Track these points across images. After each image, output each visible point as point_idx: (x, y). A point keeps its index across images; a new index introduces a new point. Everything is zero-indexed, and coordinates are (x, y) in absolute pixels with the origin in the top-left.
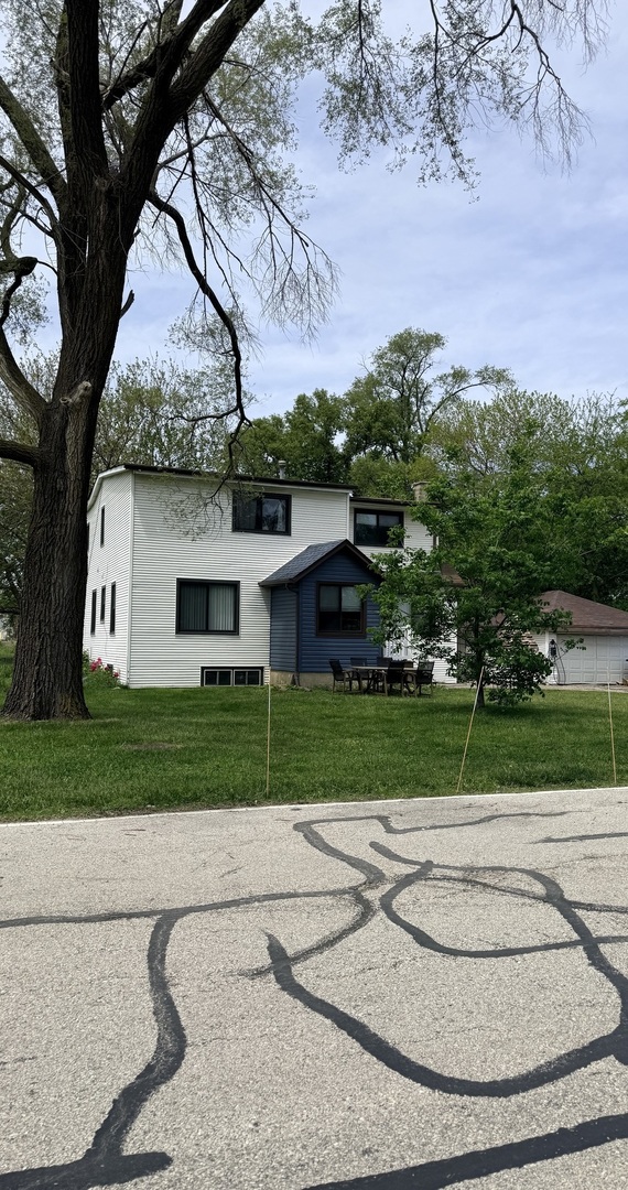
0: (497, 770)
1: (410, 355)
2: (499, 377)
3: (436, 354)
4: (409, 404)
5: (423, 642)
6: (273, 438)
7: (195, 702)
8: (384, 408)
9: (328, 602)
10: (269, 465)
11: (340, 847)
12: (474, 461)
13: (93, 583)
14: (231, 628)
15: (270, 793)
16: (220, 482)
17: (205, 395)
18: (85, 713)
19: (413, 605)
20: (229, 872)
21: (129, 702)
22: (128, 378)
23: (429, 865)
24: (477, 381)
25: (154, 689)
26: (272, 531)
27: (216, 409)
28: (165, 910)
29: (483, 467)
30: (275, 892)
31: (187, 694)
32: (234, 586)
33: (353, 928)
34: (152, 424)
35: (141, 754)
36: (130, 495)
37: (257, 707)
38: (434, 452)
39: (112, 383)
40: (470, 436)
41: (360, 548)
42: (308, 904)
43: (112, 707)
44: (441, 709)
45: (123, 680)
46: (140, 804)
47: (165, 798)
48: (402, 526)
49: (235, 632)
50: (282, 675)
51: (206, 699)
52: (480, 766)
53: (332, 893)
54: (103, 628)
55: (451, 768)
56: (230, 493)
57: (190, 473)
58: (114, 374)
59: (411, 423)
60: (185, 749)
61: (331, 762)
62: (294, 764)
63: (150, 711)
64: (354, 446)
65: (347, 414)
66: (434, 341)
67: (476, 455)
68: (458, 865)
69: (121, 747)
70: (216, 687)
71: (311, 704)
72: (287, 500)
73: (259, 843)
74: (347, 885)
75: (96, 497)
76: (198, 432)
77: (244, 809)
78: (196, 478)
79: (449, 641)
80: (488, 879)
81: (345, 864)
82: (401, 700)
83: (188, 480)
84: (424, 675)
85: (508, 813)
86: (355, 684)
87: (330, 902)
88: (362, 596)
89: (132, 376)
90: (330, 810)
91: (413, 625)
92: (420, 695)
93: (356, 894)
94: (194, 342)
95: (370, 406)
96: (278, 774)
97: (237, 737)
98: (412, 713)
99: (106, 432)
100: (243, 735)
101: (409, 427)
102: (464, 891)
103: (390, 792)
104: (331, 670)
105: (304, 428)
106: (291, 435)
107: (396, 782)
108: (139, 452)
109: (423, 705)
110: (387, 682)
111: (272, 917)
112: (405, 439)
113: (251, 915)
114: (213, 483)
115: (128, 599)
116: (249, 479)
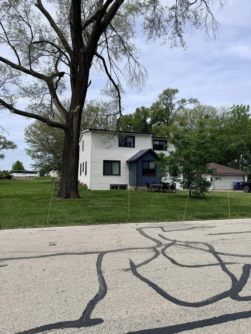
0: (195, 214)
1: (169, 96)
2: (195, 101)
3: (176, 95)
4: (168, 110)
5: (173, 177)
6: (130, 120)
7: (109, 194)
8: (161, 111)
9: (145, 166)
10: (129, 128)
11: (150, 235)
12: (188, 125)
13: (81, 161)
15: (130, 220)
16: (115, 133)
17: (110, 108)
18: (79, 197)
19: (170, 167)
20: (119, 242)
21: (91, 194)
22: (90, 104)
23: (175, 241)
24: (189, 102)
25: (97, 191)
26: (130, 147)
27: (114, 112)
28: (101, 252)
29: (191, 127)
30: (131, 247)
31: (106, 192)
32: (119, 162)
33: (154, 258)
34: (96, 117)
35: (94, 208)
36: (90, 137)
37: (126, 196)
38: (176, 123)
39: (85, 106)
40: (187, 118)
41: (154, 151)
42: (141, 251)
43: (86, 195)
44: (179, 197)
45: (89, 188)
46: (94, 222)
47: (101, 221)
48: (167, 144)
49: (119, 175)
50: (133, 187)
51: (112, 193)
52: (190, 213)
53: (148, 248)
54: (83, 174)
55: (181, 213)
56: (118, 136)
57: (106, 131)
58: (86, 104)
59: (169, 115)
60: (106, 207)
61: (147, 211)
62: (136, 212)
63: (96, 197)
64: (153, 122)
65: (150, 113)
66: (175, 91)
68: (184, 241)
69: (89, 206)
70: (114, 190)
71: (141, 195)
72: (134, 138)
73: (127, 234)
74: (152, 246)
75: (81, 138)
76: (109, 119)
77: (122, 224)
78: (108, 132)
79: (180, 177)
80: (193, 245)
81: (151, 240)
82: (167, 194)
83: (106, 133)
84: (173, 187)
85: (198, 226)
86: (153, 189)
87: (147, 251)
88: (155, 165)
89: (91, 104)
90: (147, 225)
91: (170, 173)
92: (172, 193)
93: (154, 249)
94: (107, 94)
95: (157, 111)
96: (132, 215)
97: (120, 204)
98: (170, 198)
99: (84, 120)
100: (122, 203)
101: (169, 116)
102: (185, 248)
103: (164, 220)
104: (146, 185)
105: (138, 117)
106: (135, 119)
107: (165, 217)
108: (93, 125)
109: (173, 196)
110: (163, 189)
111: (131, 255)
112: (168, 120)
113: (125, 254)
114: (113, 133)
115: (90, 166)
116: (123, 132)
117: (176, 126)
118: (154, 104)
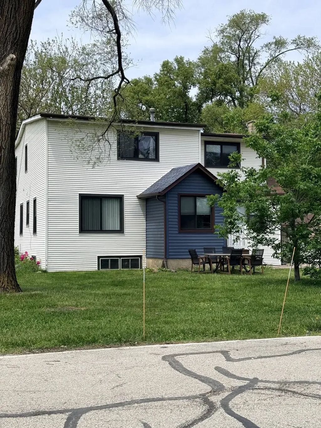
0: (307, 321)
1: (244, 30)
2: (309, 43)
3: (263, 28)
4: (243, 66)
5: (255, 234)
6: (146, 93)
7: (94, 280)
8: (224, 69)
9: (187, 209)
10: (144, 112)
11: (194, 370)
12: (291, 105)
13: (21, 199)
14: (118, 228)
15: (146, 337)
16: (109, 124)
17: (96, 61)
18: (17, 288)
19: (248, 208)
20: (117, 386)
21: (48, 281)
22: (42, 52)
23: (256, 380)
24: (293, 46)
25: (65, 273)
26: (147, 159)
27: (104, 72)
28: (73, 409)
29: (298, 109)
30: (148, 397)
31: (87, 275)
32: (120, 198)
33: (202, 419)
34: (60, 84)
35: (57, 314)
36: (45, 135)
37: (137, 283)
38: (263, 99)
40: (288, 86)
41: (210, 170)
42: (171, 405)
43: (36, 284)
44: (270, 282)
45: (43, 266)
46: (56, 345)
47: (74, 341)
48: (239, 152)
49: (121, 231)
50: (155, 261)
51: (102, 278)
52: (295, 319)
53: (188, 398)
54: (28, 230)
55: (274, 320)
56: (115, 131)
57: (87, 119)
58: (33, 50)
59: (245, 79)
60: (87, 310)
61: (189, 318)
62: (163, 319)
63: (62, 287)
64: (205, 96)
65: (198, 74)
66: (260, 19)
67: (293, 101)
68: (276, 380)
69: (43, 309)
70: (109, 270)
71: (176, 280)
72: (156, 136)
73: (139, 368)
74: (198, 393)
75: (21, 138)
76: (92, 90)
77: (128, 348)
78: (92, 122)
79: (274, 233)
80: (296, 389)
81: (197, 380)
82: (240, 277)
83: (87, 124)
84: (257, 259)
85: (314, 348)
86: (207, 266)
87: (186, 403)
88: (210, 203)
89: (44, 51)
90: (188, 347)
91: (247, 222)
92: (254, 273)
93: (204, 398)
94: (87, 24)
95: (215, 68)
96: (152, 326)
97: (123, 302)
98: (247, 285)
99: (27, 92)
100: (128, 300)
101: (244, 82)
102: (279, 396)
103: (230, 336)
104: (190, 257)
105: (168, 85)
106: (158, 90)
107: (235, 329)
108: (51, 105)
109: (256, 280)
110: (230, 265)
111: (147, 413)
112: (241, 91)
113: (132, 411)
114: (104, 125)
115: (45, 209)
116: (129, 122)
117: (262, 109)
118: (207, 49)
